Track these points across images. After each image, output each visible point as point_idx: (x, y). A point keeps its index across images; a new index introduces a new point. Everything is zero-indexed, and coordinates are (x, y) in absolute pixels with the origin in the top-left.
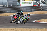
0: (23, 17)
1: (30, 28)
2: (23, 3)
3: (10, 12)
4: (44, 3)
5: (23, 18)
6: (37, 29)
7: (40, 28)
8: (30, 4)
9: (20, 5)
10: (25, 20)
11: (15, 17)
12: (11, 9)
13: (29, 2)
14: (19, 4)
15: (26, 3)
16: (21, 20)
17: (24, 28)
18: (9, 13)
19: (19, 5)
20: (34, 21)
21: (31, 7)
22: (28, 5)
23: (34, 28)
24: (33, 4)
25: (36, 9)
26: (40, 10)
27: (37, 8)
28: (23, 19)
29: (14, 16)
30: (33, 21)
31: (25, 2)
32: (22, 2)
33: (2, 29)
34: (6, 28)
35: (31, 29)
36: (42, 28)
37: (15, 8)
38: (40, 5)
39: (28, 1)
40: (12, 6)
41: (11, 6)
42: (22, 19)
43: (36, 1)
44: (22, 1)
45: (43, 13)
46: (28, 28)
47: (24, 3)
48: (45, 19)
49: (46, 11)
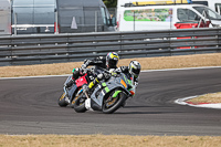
0: (106, 80)
1: (161, 133)
2: (131, 16)
5: (104, 84)
6: (197, 138)
7: (210, 134)
8: (163, 19)
9: (116, 24)
10: (115, 95)
11: (81, 81)
12: (74, 44)
13: (158, 11)
14: (111, 20)
15: (144, 15)
16: (97, 96)
18: (62, 64)
19: (111, 25)
20: (181, 102)
22: (154, 23)
24: (176, 20)
25: (192, 43)
26: (211, 49)
27: (194, 41)
28: (107, 90)
29: (77, 75)
30: (176, 101)
31: (141, 12)
32: (125, 12)
33: (30, 140)
34: (48, 136)
35: (166, 137)
37: (93, 39)
38: (211, 26)
39: (153, 8)
40: (79, 29)
41: (74, 31)
42: (100, 90)
43: (190, 7)
44: (126, 6)
46: (155, 133)
47: (135, 16)
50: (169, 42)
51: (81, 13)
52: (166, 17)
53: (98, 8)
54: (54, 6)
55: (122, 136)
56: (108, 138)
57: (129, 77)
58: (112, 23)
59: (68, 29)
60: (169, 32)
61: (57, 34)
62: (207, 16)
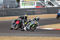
1: (32, 36)
2: (24, 4)
3: (7, 16)
4: (50, 4)
6: (42, 37)
7: (45, 36)
8: (32, 5)
9: (20, 6)
10: (33, 26)
11: (17, 22)
12: (8, 12)
13: (31, 3)
14: (18, 5)
15: (27, 4)
17: (24, 36)
19: (18, 6)
21: (34, 9)
22: (30, 6)
23: (37, 36)
24: (36, 5)
25: (40, 12)
26: (45, 13)
31: (26, 3)
32: (22, 3)
36: (48, 36)
37: (13, 10)
38: (45, 7)
40: (10, 8)
41: (8, 8)
43: (40, 2)
44: (22, 1)
45: (49, 17)
46: (30, 36)
47: (25, 4)
48: (51, 25)
49: (52, 14)
50: (34, 11)
51: (10, 3)
52: (33, 4)
53: (15, 2)
54: (3, 1)
55: (21, 37)
56: (18, 37)
57: (37, 21)
58: (19, 6)
59: (7, 8)
60: (34, 8)
61: (3, 9)
62: (44, 4)
